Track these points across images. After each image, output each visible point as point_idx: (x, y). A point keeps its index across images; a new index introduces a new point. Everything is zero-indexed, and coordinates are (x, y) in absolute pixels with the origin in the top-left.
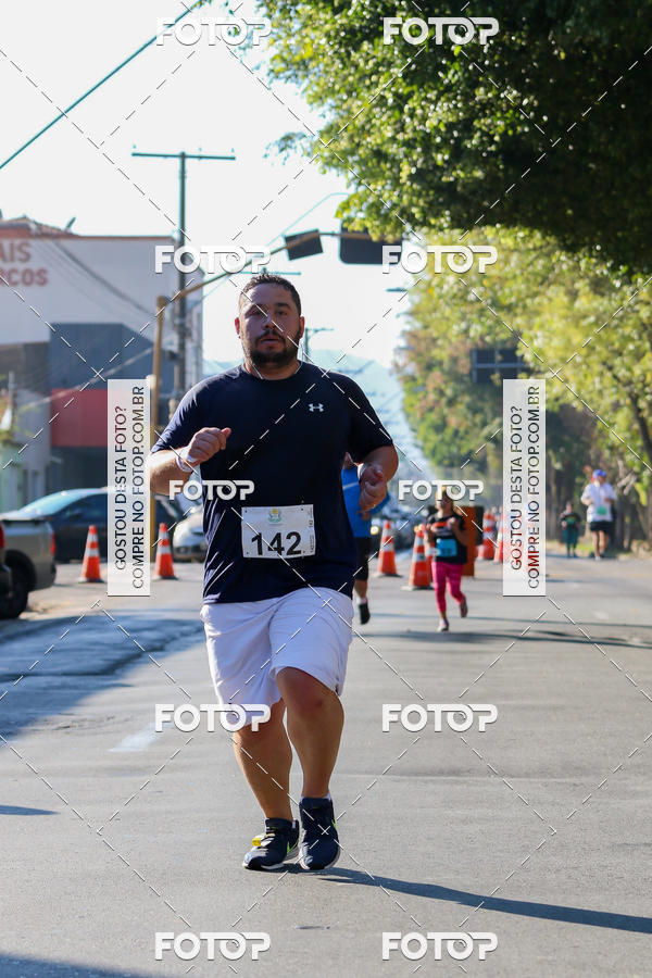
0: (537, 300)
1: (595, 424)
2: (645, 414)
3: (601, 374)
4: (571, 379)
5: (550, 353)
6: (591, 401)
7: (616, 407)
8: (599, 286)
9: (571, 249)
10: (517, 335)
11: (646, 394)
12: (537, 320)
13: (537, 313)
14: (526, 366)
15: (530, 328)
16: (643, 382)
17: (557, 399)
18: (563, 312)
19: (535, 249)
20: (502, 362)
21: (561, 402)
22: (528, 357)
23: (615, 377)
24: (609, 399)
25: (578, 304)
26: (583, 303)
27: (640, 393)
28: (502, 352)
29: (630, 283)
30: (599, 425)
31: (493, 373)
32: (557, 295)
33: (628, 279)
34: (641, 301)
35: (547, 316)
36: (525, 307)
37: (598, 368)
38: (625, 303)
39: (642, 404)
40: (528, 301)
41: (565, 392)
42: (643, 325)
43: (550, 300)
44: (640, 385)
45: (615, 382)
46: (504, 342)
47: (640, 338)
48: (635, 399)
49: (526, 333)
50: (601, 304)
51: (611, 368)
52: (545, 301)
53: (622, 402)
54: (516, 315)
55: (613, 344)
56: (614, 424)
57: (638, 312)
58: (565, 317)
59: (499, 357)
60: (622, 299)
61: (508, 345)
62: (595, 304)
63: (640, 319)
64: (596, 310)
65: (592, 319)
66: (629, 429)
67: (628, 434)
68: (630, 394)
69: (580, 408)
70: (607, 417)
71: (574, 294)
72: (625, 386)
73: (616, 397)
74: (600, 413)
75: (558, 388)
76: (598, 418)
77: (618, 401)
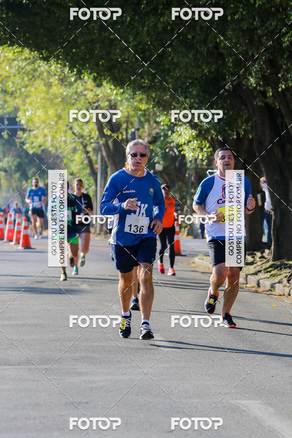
0: (28, 89)
1: (62, 161)
2: (91, 154)
3: (66, 132)
4: (48, 134)
5: (36, 119)
6: (60, 147)
7: (75, 150)
8: (63, 80)
9: (46, 59)
10: (17, 110)
11: (91, 143)
12: (28, 100)
13: (27, 96)
14: (22, 127)
15: (24, 105)
16: (90, 136)
17: (40, 146)
18: (43, 95)
19: (26, 59)
20: (8, 125)
21: (42, 148)
22: (23, 122)
23: (73, 133)
24: (70, 147)
25: (51, 91)
26: (54, 89)
27: (88, 143)
28: (8, 119)
30: (65, 161)
31: (4, 131)
32: (39, 85)
34: (88, 89)
35: (33, 98)
36: (21, 93)
37: (64, 128)
38: (79, 90)
39: (89, 149)
40: (23, 90)
41: (45, 142)
43: (36, 89)
44: (88, 138)
45: (74, 136)
46: (9, 113)
48: (85, 147)
49: (22, 108)
50: (65, 91)
51: (71, 128)
52: (33, 89)
53: (78, 148)
54: (15, 98)
56: (73, 161)
57: (85, 95)
58: (44, 99)
59: (6, 122)
60: (77, 88)
61: (12, 116)
62: (61, 91)
63: (87, 100)
64: (62, 93)
65: (60, 99)
66: (82, 163)
67: (81, 166)
68: (82, 143)
69: (53, 151)
70: (69, 157)
71: (49, 85)
72: (79, 138)
73: (74, 145)
74: (65, 154)
75: (40, 140)
76: (64, 157)
77: (76, 147)
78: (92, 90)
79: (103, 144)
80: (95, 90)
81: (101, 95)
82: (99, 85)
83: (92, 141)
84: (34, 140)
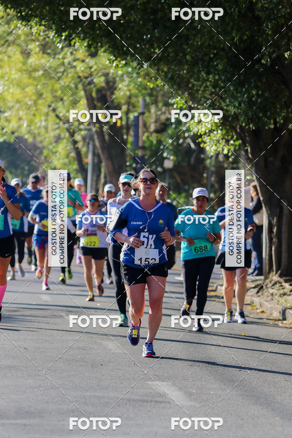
1: (41, 153)
2: (80, 145)
3: (47, 114)
4: (24, 117)
5: (9, 97)
6: (39, 134)
7: (58, 139)
8: (45, 48)
9: (26, 19)
11: (81, 130)
17: (13, 133)
18: (19, 66)
21: (16, 134)
23: (57, 116)
24: (52, 134)
25: (29, 61)
26: (32, 60)
27: (76, 130)
29: (70, 45)
30: (45, 152)
33: (69, 42)
34: (78, 59)
37: (45, 110)
38: (66, 61)
39: (78, 137)
41: (19, 127)
42: (79, 77)
43: (9, 57)
45: (58, 121)
47: (76, 87)
48: (72, 135)
50: (47, 61)
51: (54, 110)
52: (6, 58)
53: (62, 135)
55: (56, 91)
56: (56, 152)
57: (75, 67)
58: (20, 71)
60: (64, 58)
62: (43, 61)
63: (77, 73)
65: (41, 72)
66: (68, 156)
67: (66, 160)
68: (68, 130)
69: (30, 140)
70: (51, 147)
71: (27, 54)
72: (64, 123)
73: (58, 132)
74: (45, 144)
75: (13, 125)
76: (44, 148)
77: (59, 135)
78: (83, 61)
79: (96, 131)
80: (87, 60)
81: (95, 67)
82: (93, 55)
83: (82, 127)
84: (6, 124)
